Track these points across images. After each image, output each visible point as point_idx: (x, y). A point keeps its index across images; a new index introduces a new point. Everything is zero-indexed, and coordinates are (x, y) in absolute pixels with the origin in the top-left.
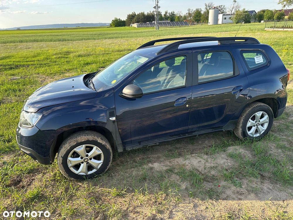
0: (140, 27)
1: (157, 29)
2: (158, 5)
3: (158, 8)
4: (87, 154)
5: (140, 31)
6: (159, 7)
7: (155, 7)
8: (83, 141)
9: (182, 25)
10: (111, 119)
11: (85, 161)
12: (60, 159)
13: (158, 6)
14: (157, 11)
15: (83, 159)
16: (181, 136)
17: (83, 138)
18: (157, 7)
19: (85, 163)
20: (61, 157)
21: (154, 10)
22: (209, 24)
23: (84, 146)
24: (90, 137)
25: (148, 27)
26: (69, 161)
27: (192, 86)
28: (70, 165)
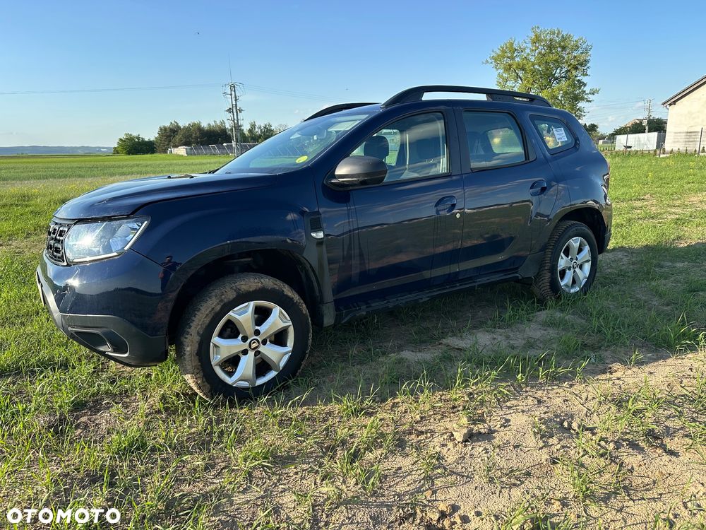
0: (195, 154)
2: (236, 105)
3: (237, 112)
4: (257, 328)
5: (191, 161)
6: (240, 111)
7: (230, 110)
8: (251, 290)
10: (313, 235)
11: (254, 346)
12: (192, 342)
13: (236, 107)
14: (235, 118)
16: (446, 288)
17: (251, 282)
18: (234, 110)
19: (251, 354)
20: (199, 333)
21: (229, 115)
23: (252, 304)
24: (269, 282)
25: (214, 154)
26: (215, 346)
27: (462, 174)
28: (216, 358)
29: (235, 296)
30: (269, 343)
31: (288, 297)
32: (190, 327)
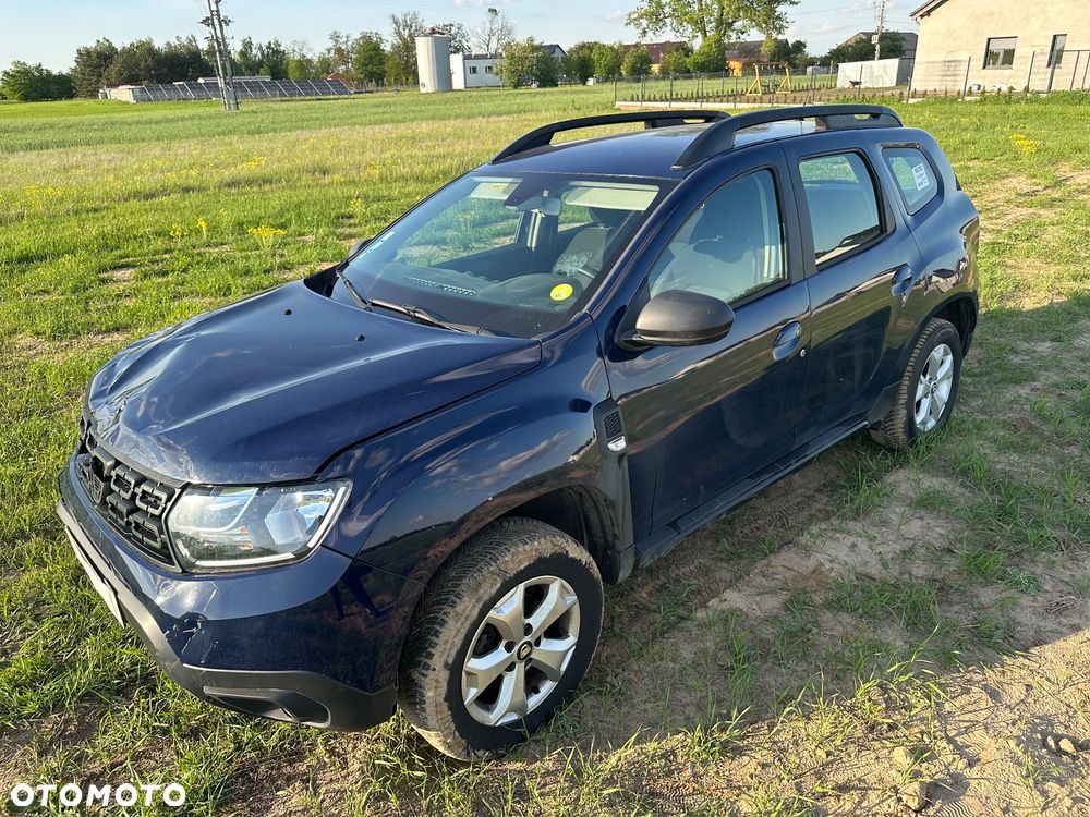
0: (150, 100)
1: (230, 108)
2: (218, 11)
3: (221, 25)
4: (527, 620)
5: (146, 116)
6: (227, 22)
7: (206, 21)
8: (522, 567)
9: (324, 94)
10: (611, 446)
11: (524, 653)
12: (437, 681)
13: (219, 15)
14: (219, 35)
15: (516, 648)
18: (216, 22)
20: (446, 665)
21: (207, 31)
22: (423, 90)
23: (521, 588)
25: (185, 100)
26: (468, 674)
27: (805, 279)
28: (471, 694)
29: (499, 585)
30: (543, 641)
31: (573, 560)
32: (430, 656)
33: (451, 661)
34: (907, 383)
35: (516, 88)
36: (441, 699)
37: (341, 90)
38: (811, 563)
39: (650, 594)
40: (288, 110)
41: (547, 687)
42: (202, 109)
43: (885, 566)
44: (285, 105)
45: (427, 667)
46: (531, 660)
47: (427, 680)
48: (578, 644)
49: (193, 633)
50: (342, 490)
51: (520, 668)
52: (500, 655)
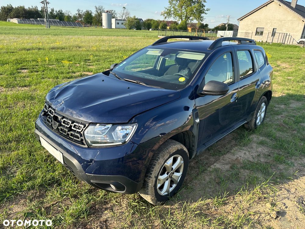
0: (23, 23)
1: (47, 28)
3: (46, 4)
4: (172, 167)
5: (22, 27)
6: (48, 3)
7: (42, 2)
8: (174, 152)
9: (75, 26)
10: (196, 121)
11: (171, 176)
12: (152, 181)
13: (46, 1)
14: (46, 6)
15: (169, 174)
18: (45, 3)
20: (155, 176)
21: (42, 5)
22: (103, 28)
23: (172, 157)
25: (34, 24)
26: (159, 180)
27: (238, 82)
28: (159, 185)
29: (169, 156)
30: (175, 173)
31: (184, 151)
33: (156, 176)
34: (256, 112)
35: (130, 29)
36: (153, 186)
37: (80, 26)
38: (235, 157)
39: (194, 164)
40: (65, 30)
41: (174, 186)
42: (39, 27)
43: (253, 159)
44: (64, 28)
45: (150, 177)
46: (172, 178)
47: (150, 180)
48: (182, 175)
49: (91, 164)
50: (135, 126)
51: (169, 179)
52: (165, 176)
